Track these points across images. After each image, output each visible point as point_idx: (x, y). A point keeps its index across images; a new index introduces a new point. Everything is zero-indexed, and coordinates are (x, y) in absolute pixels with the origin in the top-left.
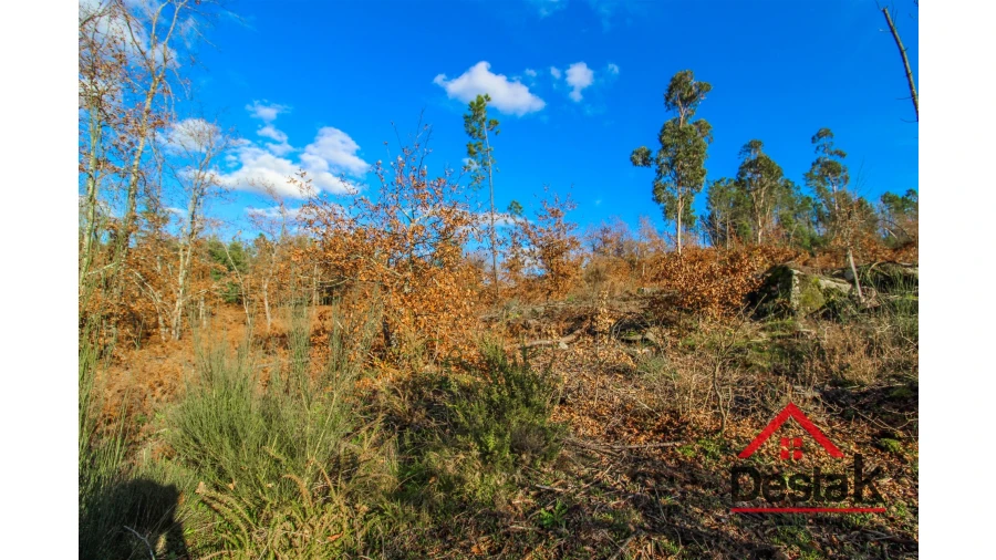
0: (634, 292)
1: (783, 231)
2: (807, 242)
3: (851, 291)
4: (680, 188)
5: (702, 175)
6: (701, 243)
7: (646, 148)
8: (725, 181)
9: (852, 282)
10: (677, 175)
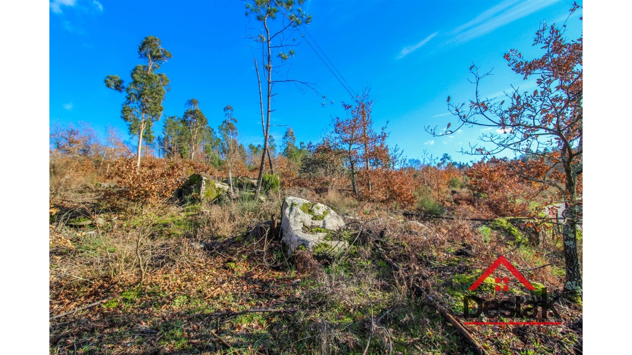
0: (92, 186)
1: (206, 155)
2: (217, 162)
3: (228, 190)
4: (144, 114)
5: (161, 110)
6: (156, 154)
7: (119, 77)
8: (176, 118)
9: (230, 185)
10: (143, 105)
